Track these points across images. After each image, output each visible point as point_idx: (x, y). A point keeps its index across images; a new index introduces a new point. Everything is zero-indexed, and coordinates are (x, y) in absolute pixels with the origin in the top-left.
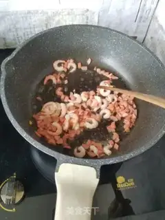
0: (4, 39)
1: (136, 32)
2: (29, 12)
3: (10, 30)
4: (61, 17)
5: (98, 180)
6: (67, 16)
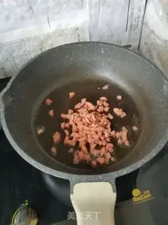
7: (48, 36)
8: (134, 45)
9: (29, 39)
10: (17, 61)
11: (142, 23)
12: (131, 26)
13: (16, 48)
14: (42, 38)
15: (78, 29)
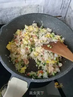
0: (1, 20)
1: (61, 14)
2: (12, 8)
3: (4, 16)
6: (29, 9)
7: (24, 7)
9: (15, 8)
10: (9, 17)
11: (69, 6)
12: (63, 7)
13: (9, 11)
14: (21, 8)
15: (38, 5)
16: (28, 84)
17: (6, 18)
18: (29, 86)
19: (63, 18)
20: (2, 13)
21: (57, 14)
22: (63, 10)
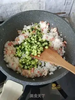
0: (2, 17)
1: (65, 10)
2: (12, 4)
3: (4, 12)
4: (27, 5)
5: (23, 92)
6: (30, 4)
7: (25, 3)
8: (67, 12)
9: (15, 3)
10: (9, 14)
12: (67, 3)
13: (8, 7)
14: (22, 4)
15: (40, 1)
16: (23, 88)
17: (6, 14)
18: (24, 89)
19: (67, 15)
20: (2, 9)
21: (61, 10)
22: (68, 6)
